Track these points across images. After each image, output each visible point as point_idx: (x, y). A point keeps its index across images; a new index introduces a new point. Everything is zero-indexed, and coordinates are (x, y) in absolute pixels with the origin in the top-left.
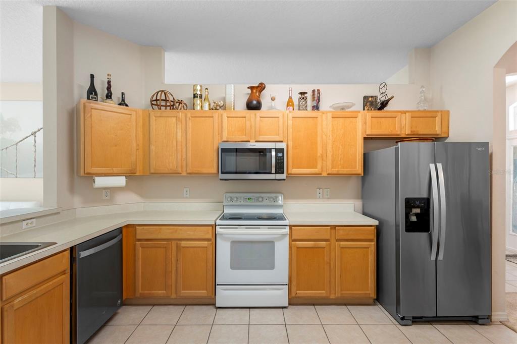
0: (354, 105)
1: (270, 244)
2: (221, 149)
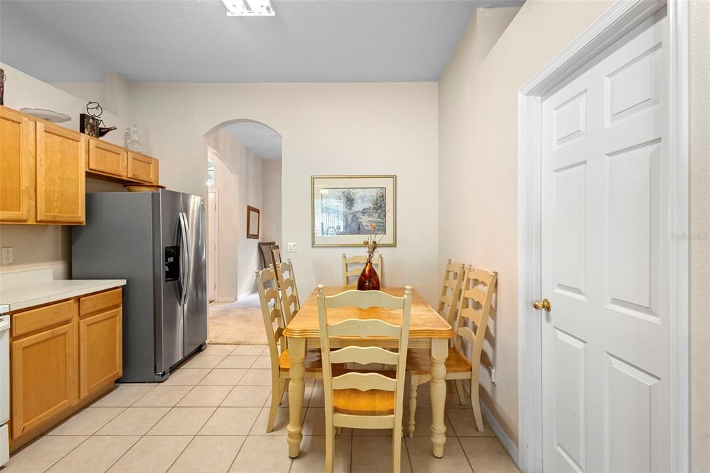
0: (69, 119)
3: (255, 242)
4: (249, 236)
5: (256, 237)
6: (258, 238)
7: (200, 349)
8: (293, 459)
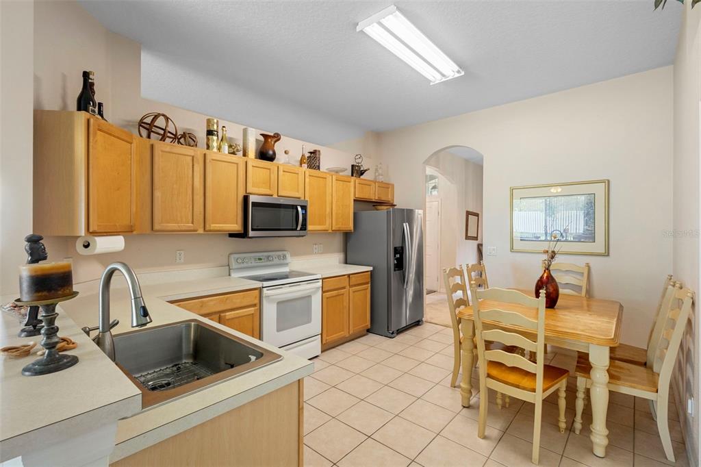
0: (346, 170)
1: (308, 298)
2: (253, 203)
3: (474, 244)
4: (467, 238)
5: (476, 238)
6: (477, 240)
7: (418, 323)
8: (464, 407)
